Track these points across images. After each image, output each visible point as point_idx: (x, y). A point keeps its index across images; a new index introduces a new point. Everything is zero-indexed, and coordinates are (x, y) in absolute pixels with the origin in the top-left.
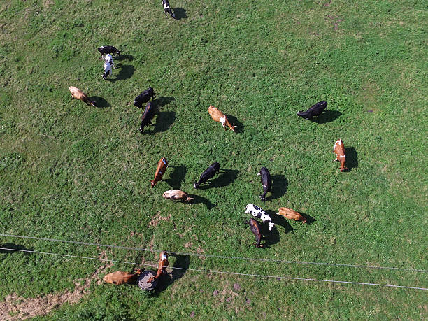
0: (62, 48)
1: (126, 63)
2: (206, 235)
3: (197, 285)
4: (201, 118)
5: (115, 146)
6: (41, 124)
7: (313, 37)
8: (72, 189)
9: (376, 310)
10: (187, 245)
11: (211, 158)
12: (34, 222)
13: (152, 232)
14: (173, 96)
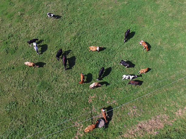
0: (8, 48)
1: (42, 44)
2: (113, 95)
3: (120, 115)
4: (85, 53)
5: (57, 79)
6: (17, 84)
7: (110, 8)
8: (47, 104)
9: (182, 90)
10: (108, 102)
11: (98, 66)
12: (38, 126)
13: (91, 104)
14: (70, 49)
